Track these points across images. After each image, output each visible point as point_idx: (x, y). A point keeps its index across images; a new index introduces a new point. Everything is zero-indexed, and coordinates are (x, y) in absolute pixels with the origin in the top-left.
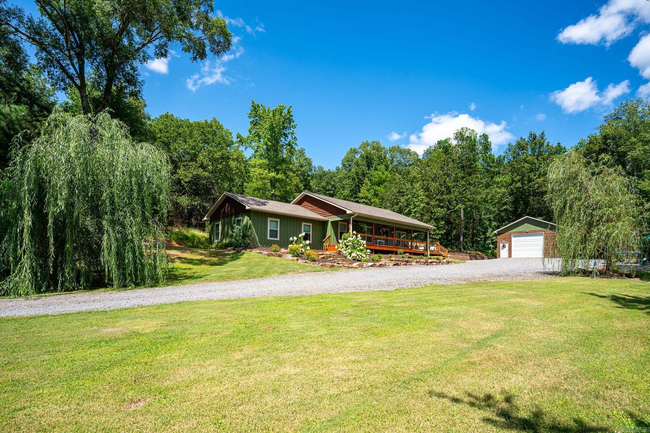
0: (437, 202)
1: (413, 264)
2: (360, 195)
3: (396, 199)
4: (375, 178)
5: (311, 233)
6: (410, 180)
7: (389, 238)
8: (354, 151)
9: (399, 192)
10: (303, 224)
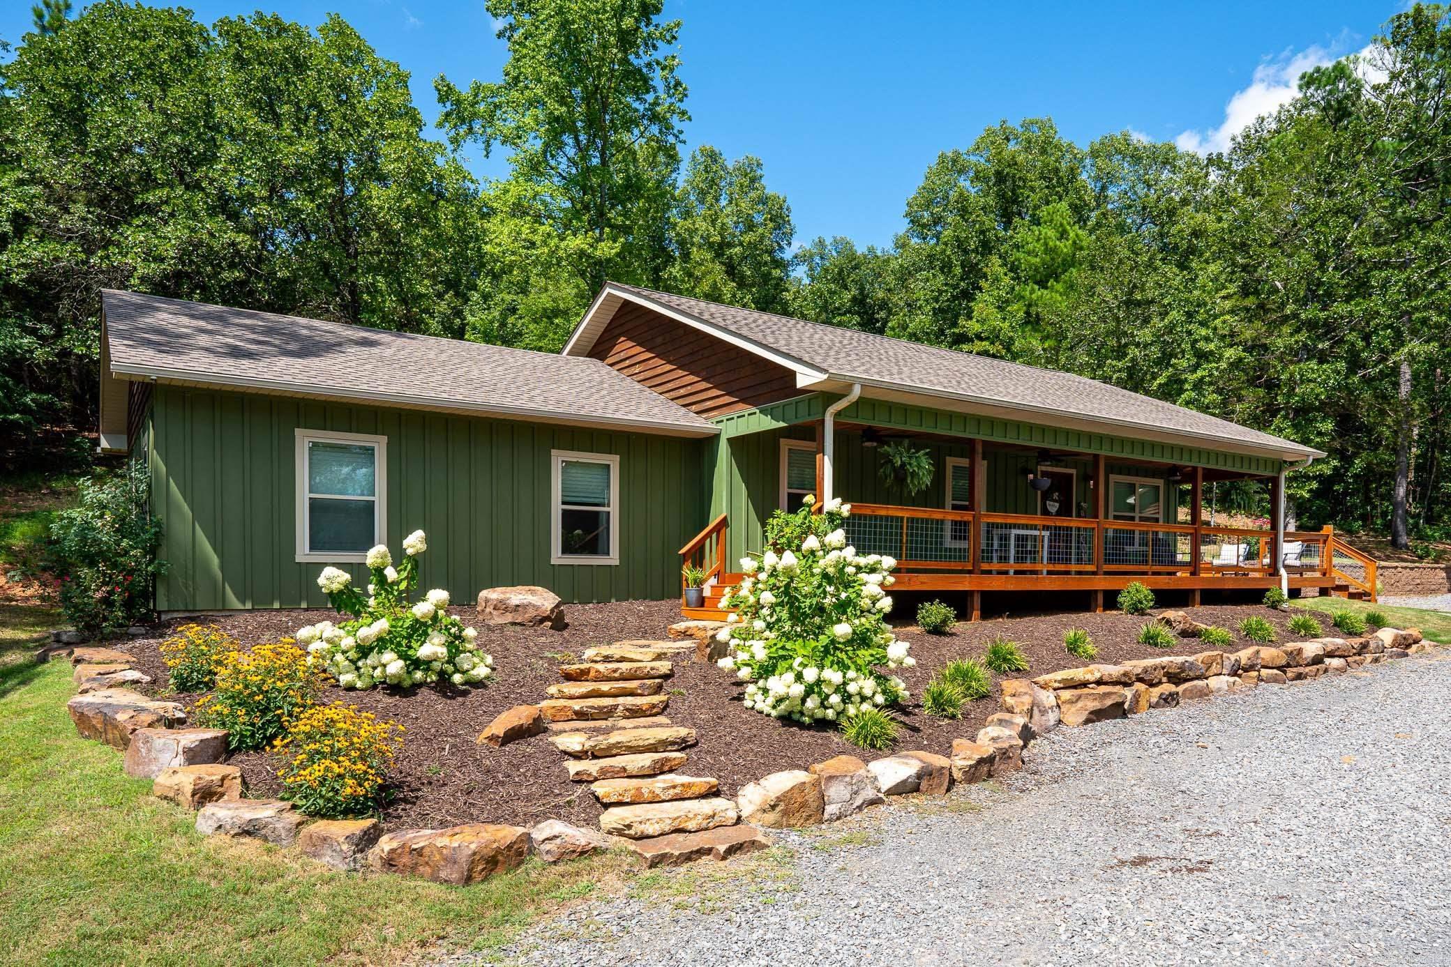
0: (1302, 337)
1: (1213, 682)
2: (973, 326)
3: (1118, 333)
4: (1029, 253)
5: (614, 509)
6: (1176, 247)
7: (1073, 522)
8: (954, 165)
9: (1129, 303)
10: (558, 458)
